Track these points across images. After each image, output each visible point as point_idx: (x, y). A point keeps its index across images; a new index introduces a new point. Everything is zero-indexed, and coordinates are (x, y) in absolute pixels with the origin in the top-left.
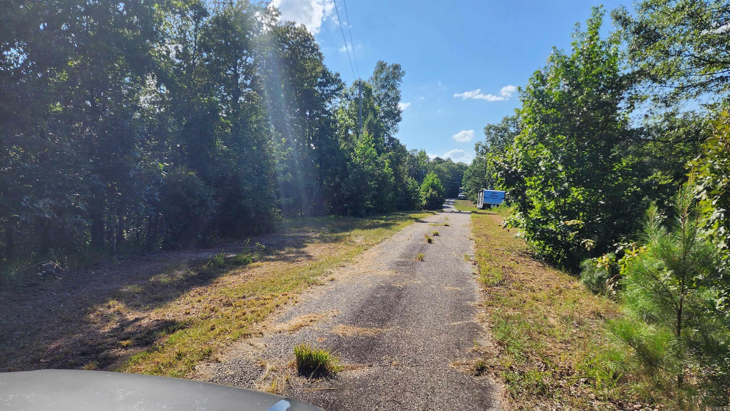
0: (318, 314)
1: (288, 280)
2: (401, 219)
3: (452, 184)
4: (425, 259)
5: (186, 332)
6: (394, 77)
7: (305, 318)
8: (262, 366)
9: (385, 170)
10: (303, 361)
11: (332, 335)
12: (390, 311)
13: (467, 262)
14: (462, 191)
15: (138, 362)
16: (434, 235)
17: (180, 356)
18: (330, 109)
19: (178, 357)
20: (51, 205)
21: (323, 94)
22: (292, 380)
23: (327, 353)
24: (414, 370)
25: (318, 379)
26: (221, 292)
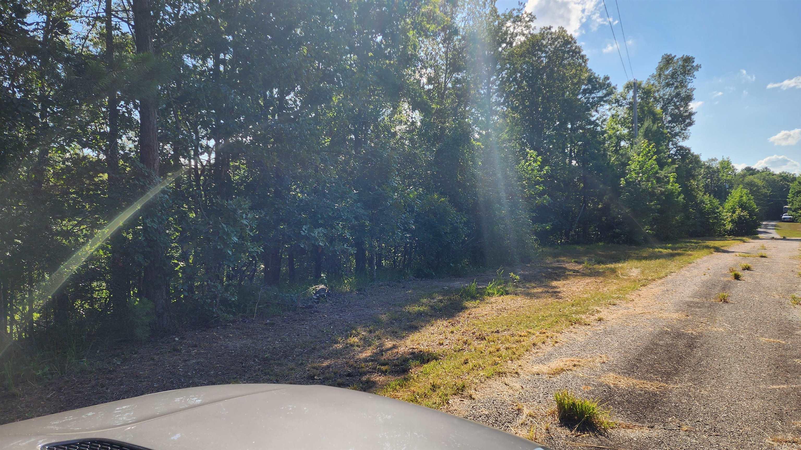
0: (582, 358)
1: (547, 317)
2: (694, 249)
3: (772, 201)
4: (730, 300)
5: (439, 363)
6: (685, 72)
7: (566, 361)
8: (519, 410)
9: (669, 187)
10: (565, 409)
11: (601, 385)
12: (678, 362)
13: (796, 306)
14: (786, 210)
15: (395, 389)
16: (744, 269)
17: (434, 387)
18: (597, 119)
19: (432, 388)
20: (324, 234)
21: (588, 102)
22: (553, 430)
23: (595, 405)
24: (713, 440)
25: (584, 434)
26: (474, 325)
